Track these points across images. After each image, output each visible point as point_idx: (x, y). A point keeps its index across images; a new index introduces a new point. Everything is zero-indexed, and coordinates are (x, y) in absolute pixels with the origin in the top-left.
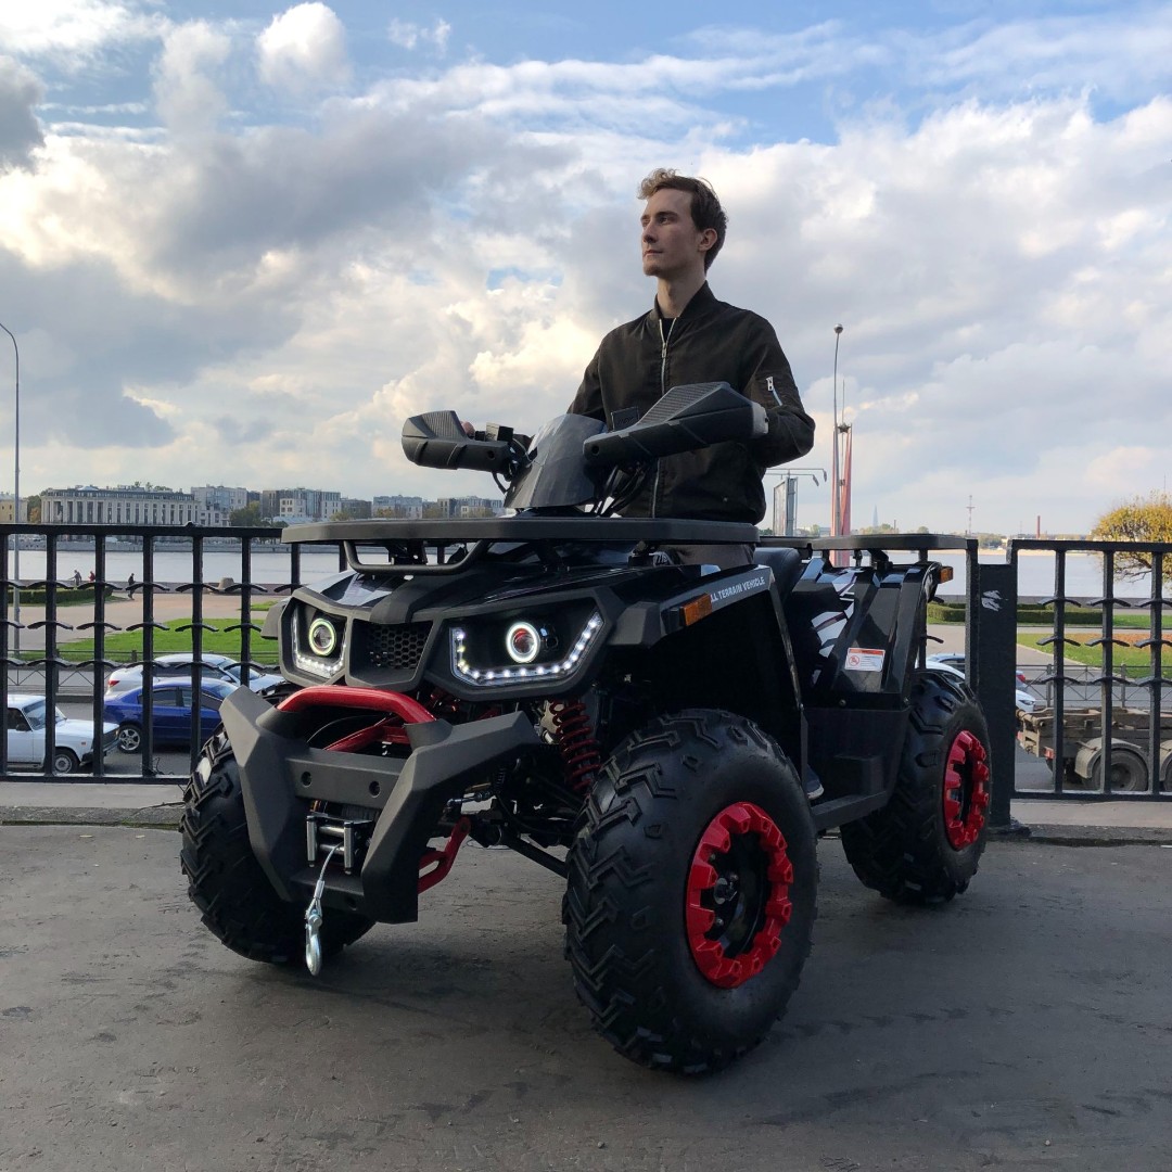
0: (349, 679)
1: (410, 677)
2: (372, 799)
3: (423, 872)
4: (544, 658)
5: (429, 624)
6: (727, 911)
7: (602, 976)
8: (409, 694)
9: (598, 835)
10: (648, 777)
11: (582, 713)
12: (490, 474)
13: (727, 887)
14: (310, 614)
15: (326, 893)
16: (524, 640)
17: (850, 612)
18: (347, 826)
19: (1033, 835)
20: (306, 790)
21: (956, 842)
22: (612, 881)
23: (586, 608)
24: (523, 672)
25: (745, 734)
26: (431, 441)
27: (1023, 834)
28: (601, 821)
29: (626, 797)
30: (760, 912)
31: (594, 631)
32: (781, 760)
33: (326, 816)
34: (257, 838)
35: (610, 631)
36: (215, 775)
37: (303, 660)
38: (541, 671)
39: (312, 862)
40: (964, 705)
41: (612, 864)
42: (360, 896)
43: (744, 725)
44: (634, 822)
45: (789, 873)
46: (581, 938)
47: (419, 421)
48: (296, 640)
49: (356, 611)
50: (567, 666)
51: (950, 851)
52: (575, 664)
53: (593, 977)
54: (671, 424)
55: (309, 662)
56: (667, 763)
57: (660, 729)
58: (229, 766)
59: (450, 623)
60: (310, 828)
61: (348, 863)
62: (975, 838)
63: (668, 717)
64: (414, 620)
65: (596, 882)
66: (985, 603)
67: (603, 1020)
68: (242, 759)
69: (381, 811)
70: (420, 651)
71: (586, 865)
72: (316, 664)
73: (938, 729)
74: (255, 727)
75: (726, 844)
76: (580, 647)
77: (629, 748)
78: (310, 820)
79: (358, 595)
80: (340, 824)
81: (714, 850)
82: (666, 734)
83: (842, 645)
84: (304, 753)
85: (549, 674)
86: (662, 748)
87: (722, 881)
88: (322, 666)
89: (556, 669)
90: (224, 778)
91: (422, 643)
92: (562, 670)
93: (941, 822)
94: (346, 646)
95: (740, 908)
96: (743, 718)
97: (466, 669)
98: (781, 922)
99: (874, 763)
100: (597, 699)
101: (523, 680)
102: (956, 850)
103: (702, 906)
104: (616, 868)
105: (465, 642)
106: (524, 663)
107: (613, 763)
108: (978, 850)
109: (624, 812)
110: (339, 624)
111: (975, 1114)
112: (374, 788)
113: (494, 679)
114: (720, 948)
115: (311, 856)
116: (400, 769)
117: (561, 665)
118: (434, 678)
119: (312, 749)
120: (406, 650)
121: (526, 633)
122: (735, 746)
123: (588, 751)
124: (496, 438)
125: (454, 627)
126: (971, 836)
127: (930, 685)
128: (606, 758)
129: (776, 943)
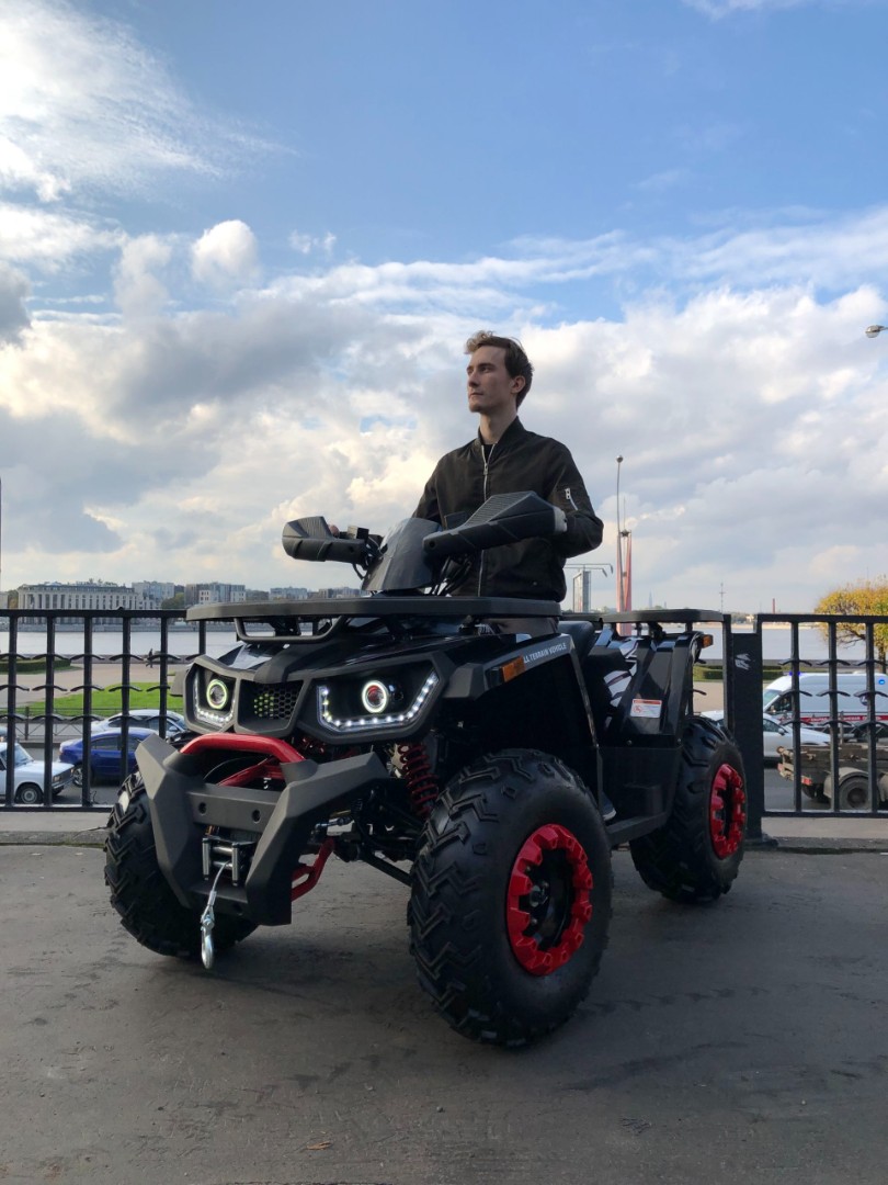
0: (238, 728)
1: (285, 726)
2: (255, 825)
3: (295, 883)
4: (392, 709)
5: (300, 683)
6: (539, 913)
7: (439, 968)
8: (286, 739)
9: (435, 853)
10: (476, 804)
11: (424, 753)
12: (350, 565)
13: (540, 893)
14: (208, 676)
15: (218, 901)
16: (376, 695)
17: (633, 670)
18: (235, 847)
19: (780, 845)
20: (202, 817)
21: (720, 853)
22: (447, 890)
23: (424, 669)
24: (375, 721)
25: (553, 770)
26: (305, 540)
27: (772, 845)
28: (438, 841)
29: (458, 821)
30: (566, 912)
31: (431, 687)
32: (582, 789)
33: (218, 838)
34: (163, 856)
35: (445, 686)
36: (132, 806)
37: (202, 713)
38: (389, 719)
39: (206, 876)
40: (724, 744)
41: (445, 877)
42: (243, 904)
43: (552, 762)
44: (464, 842)
45: (589, 881)
46: (423, 937)
47: (296, 525)
48: (197, 697)
49: (243, 674)
50: (410, 715)
51: (716, 860)
52: (416, 714)
53: (432, 969)
54: (491, 524)
55: (207, 714)
56: (490, 793)
57: (485, 766)
58: (142, 799)
59: (317, 682)
60: (205, 848)
61: (235, 877)
62: (736, 849)
63: (491, 755)
64: (289, 680)
65: (434, 891)
66: (739, 664)
67: (442, 1004)
68: (151, 793)
69: (261, 834)
70: (294, 704)
71: (426, 878)
72: (212, 716)
73: (704, 763)
74: (163, 767)
75: (538, 858)
76: (420, 700)
77: (460, 781)
78: (205, 842)
79: (246, 661)
80: (229, 845)
81: (529, 863)
82: (489, 769)
83: (628, 697)
84: (201, 787)
85: (396, 722)
86: (486, 781)
87: (536, 888)
88: (217, 718)
89: (401, 718)
90: (139, 809)
91: (295, 699)
92: (406, 718)
93: (709, 837)
94: (235, 702)
95: (551, 910)
96: (550, 756)
97: (330, 719)
98: (583, 920)
99: (655, 791)
100: (435, 741)
101: (375, 727)
102: (721, 858)
103: (520, 909)
104: (450, 880)
105: (329, 697)
106: (376, 714)
107: (448, 794)
108: (738, 858)
109: (456, 834)
110: (230, 683)
111: (744, 1079)
112: (256, 815)
113: (352, 727)
114: (534, 944)
115: (206, 870)
116: (276, 800)
117: (405, 714)
118: (304, 726)
119: (208, 785)
120: (282, 704)
121: (377, 689)
122: (545, 779)
123: (429, 783)
124: (355, 537)
125: (320, 685)
126: (732, 847)
127: (697, 729)
128: (442, 788)
129: (580, 937)
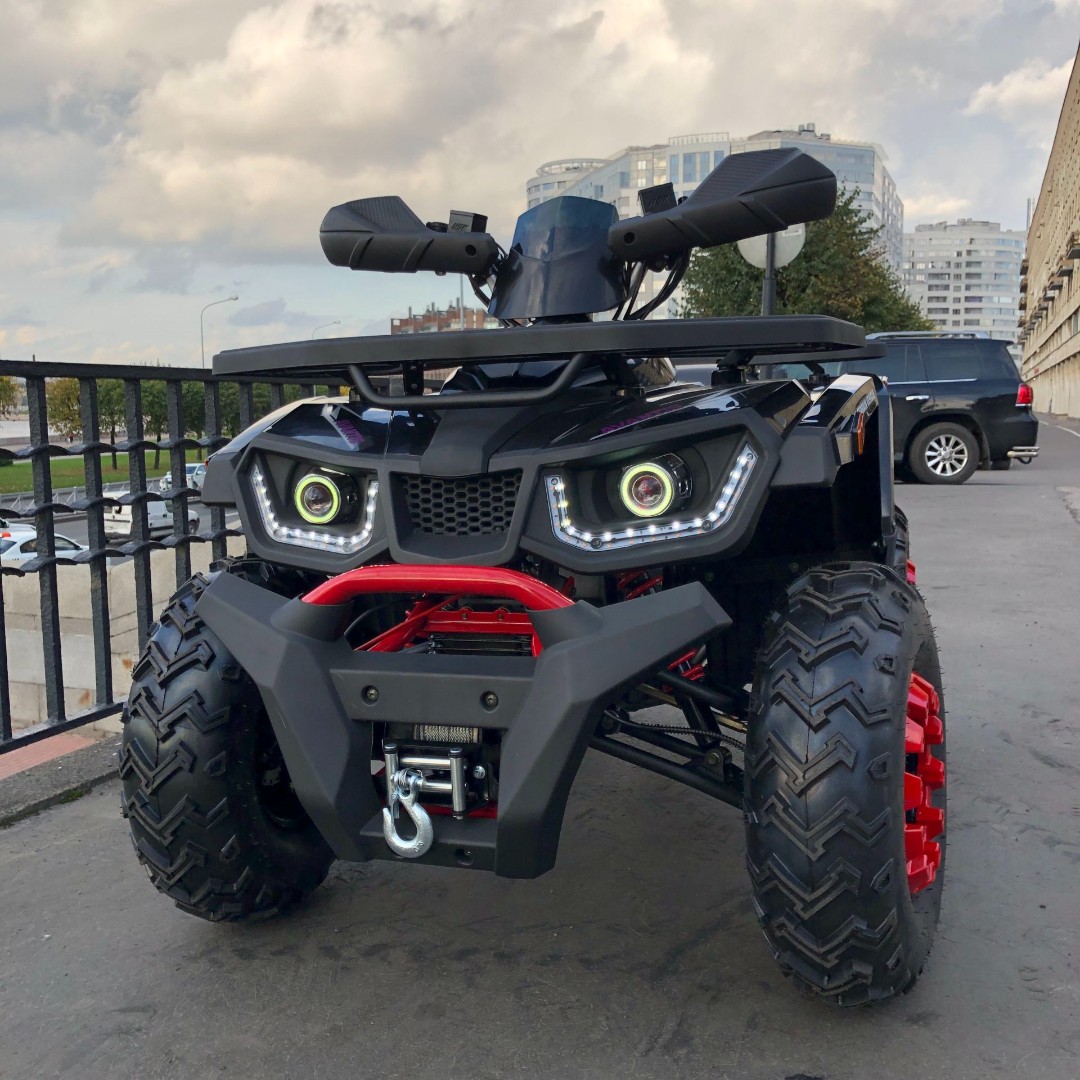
0: (402, 554)
2: (486, 716)
5: (517, 473)
18: (456, 756)
24: (652, 530)
31: (744, 469)
38: (676, 526)
48: (266, 506)
50: (713, 516)
52: (722, 514)
55: (297, 532)
59: (545, 471)
61: (458, 805)
64: (491, 469)
70: (509, 514)
72: (311, 535)
76: (728, 491)
85: (690, 529)
89: (698, 522)
92: (708, 522)
94: (373, 509)
97: (572, 531)
101: (654, 539)
105: (566, 494)
106: (653, 517)
112: (486, 700)
113: (614, 541)
116: (529, 672)
117: (704, 516)
118: (527, 544)
124: (469, 229)
125: (549, 475)
